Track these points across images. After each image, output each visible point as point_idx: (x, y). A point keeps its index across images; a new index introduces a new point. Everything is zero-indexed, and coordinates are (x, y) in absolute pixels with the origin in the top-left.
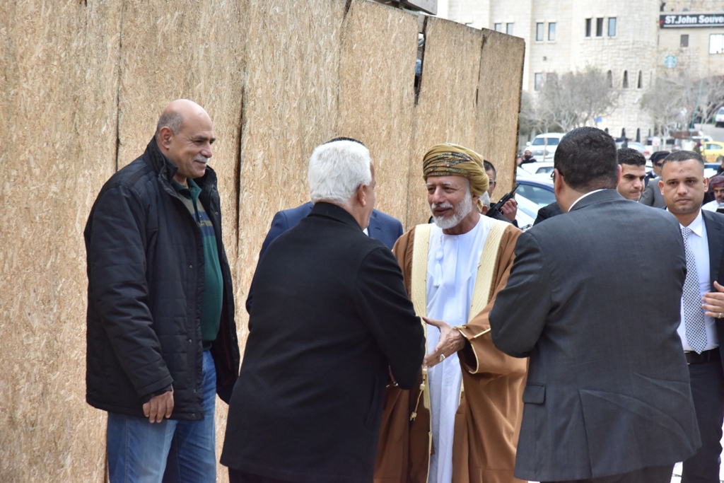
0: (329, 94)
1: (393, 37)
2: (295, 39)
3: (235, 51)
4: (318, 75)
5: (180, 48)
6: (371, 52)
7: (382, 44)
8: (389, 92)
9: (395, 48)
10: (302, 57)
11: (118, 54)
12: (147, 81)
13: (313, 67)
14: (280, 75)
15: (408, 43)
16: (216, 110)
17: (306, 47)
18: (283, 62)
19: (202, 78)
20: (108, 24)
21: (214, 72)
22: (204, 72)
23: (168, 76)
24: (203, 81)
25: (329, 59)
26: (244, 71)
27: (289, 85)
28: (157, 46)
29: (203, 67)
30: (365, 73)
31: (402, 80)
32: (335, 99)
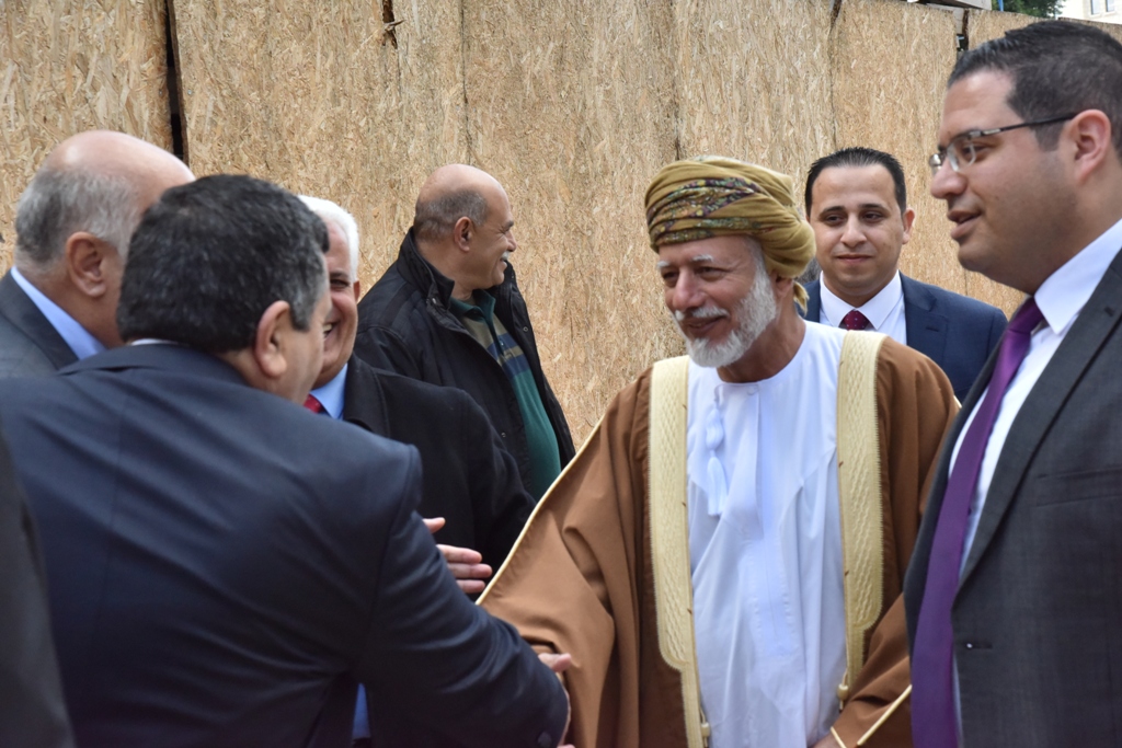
0: (820, 135)
1: (914, 43)
2: (754, 63)
3: (658, 91)
4: (797, 110)
5: (563, 93)
6: (880, 69)
7: (896, 56)
8: (917, 122)
9: (920, 58)
10: (768, 88)
11: (463, 113)
12: (515, 147)
13: (787, 100)
14: (736, 116)
15: (939, 51)
16: (635, 176)
17: (774, 72)
18: (739, 97)
19: (605, 134)
20: (442, 70)
21: (625, 123)
22: (607, 123)
23: (548, 137)
24: (607, 138)
25: (813, 86)
26: (676, 116)
27: (751, 130)
28: (525, 95)
29: (605, 117)
30: (874, 100)
31: (936, 103)
32: (830, 141)
